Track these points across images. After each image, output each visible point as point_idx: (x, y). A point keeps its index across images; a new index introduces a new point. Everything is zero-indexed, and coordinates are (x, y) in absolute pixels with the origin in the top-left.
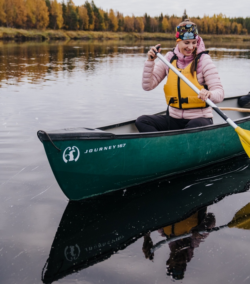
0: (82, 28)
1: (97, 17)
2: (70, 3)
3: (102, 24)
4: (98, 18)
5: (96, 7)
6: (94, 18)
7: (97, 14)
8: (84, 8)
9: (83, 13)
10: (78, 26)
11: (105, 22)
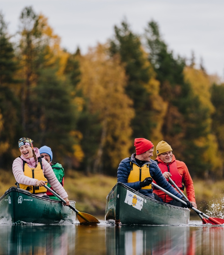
0: (98, 162)
1: (172, 104)
2: (36, 32)
3: (200, 143)
4: (182, 111)
5: (170, 56)
6: (158, 112)
7: (178, 89)
8: (106, 57)
9: (105, 85)
10: (79, 154)
11: (215, 131)
